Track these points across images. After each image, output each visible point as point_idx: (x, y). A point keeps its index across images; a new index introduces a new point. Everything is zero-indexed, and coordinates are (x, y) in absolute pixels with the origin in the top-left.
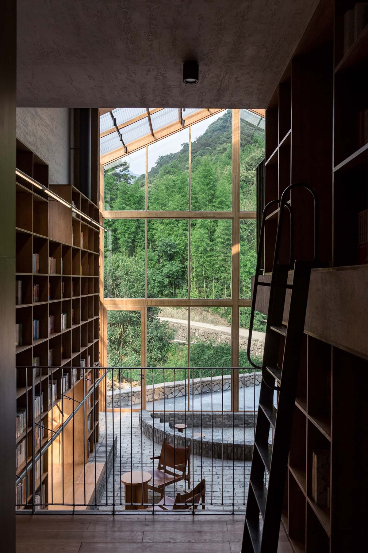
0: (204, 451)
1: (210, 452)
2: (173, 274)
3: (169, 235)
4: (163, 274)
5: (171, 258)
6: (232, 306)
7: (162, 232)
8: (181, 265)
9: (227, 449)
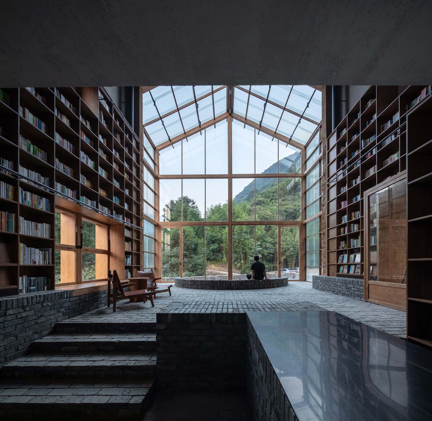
0: (204, 286)
1: (207, 286)
2: (214, 250)
3: (213, 232)
4: (210, 250)
5: (213, 242)
6: (228, 225)
7: (209, 230)
8: (218, 246)
9: (217, 284)
